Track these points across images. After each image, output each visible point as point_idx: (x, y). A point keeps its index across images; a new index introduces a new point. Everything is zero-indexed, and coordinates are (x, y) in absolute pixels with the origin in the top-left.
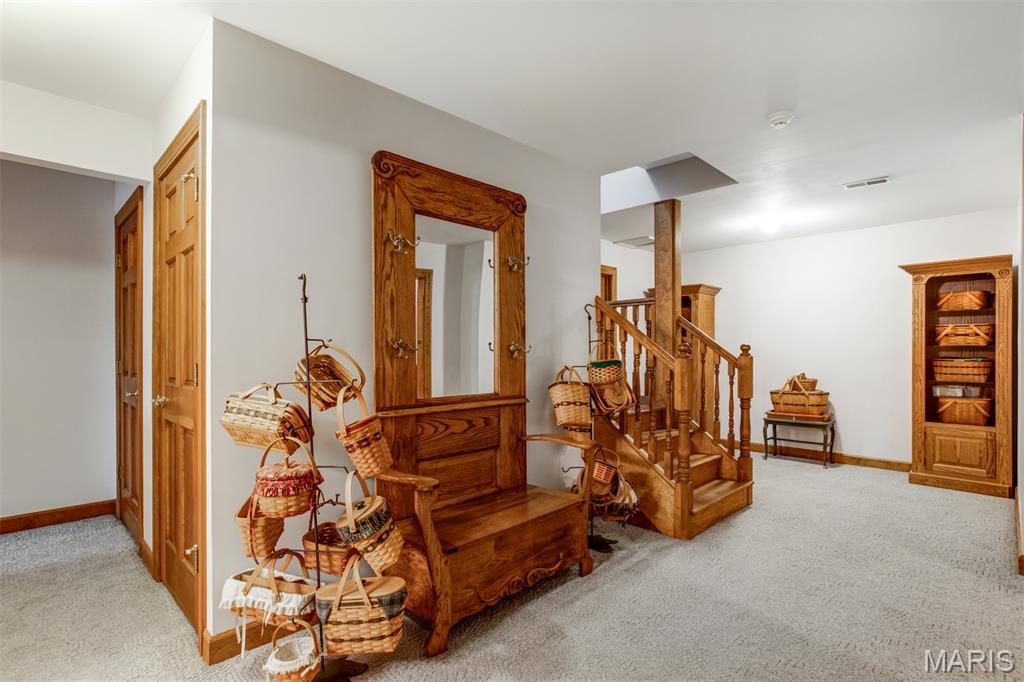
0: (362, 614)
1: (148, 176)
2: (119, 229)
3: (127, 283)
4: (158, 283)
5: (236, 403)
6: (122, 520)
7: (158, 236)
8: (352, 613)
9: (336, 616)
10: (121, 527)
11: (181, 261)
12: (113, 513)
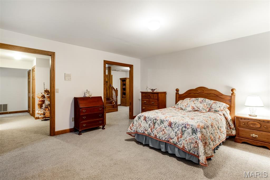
0: (48, 113)
1: (31, 69)
2: (28, 73)
3: (29, 80)
4: (32, 82)
5: (38, 94)
6: (28, 112)
7: (32, 76)
8: (47, 113)
9: (46, 113)
10: (28, 113)
11: (34, 80)
12: (27, 112)
